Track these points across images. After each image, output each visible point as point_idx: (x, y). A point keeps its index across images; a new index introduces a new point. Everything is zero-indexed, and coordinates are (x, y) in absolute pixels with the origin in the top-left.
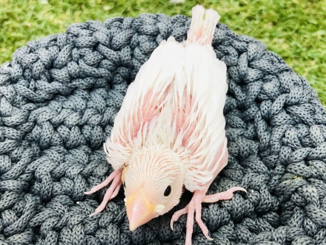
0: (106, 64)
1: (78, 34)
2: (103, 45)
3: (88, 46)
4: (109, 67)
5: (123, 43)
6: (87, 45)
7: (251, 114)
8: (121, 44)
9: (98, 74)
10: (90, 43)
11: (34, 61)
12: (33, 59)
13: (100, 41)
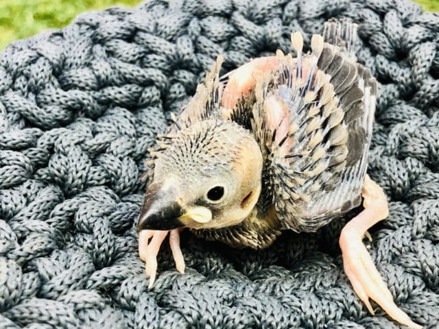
0: (155, 59)
1: (98, 24)
2: (144, 31)
3: (119, 36)
4: (161, 65)
5: (176, 29)
6: (118, 33)
7: (429, 92)
8: (173, 31)
9: (143, 76)
10: (123, 31)
11: (32, 59)
12: (31, 57)
13: (138, 26)
